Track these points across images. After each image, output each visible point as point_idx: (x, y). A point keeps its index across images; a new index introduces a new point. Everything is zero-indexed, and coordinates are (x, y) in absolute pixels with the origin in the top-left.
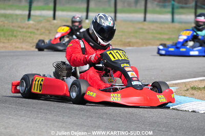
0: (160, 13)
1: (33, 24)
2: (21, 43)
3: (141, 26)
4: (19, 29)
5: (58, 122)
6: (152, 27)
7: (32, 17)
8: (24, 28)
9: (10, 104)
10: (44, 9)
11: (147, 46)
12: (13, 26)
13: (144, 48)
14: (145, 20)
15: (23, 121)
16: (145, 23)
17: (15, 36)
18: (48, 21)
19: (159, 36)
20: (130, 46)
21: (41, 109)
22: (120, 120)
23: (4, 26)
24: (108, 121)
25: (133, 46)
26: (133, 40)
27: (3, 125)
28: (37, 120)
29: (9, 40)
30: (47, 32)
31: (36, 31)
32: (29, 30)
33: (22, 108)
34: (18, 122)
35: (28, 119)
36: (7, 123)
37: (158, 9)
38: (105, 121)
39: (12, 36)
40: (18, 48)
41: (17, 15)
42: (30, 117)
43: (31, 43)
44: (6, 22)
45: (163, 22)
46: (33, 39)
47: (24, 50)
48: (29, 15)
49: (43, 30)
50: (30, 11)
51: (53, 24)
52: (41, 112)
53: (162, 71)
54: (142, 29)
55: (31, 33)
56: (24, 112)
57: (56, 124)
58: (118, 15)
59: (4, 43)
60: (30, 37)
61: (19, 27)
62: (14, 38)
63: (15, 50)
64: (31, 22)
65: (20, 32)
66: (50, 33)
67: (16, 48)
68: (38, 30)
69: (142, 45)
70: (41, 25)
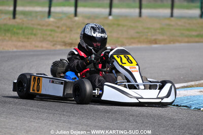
0: (188, 8)
1: (53, 22)
2: (41, 41)
3: (167, 22)
4: (39, 27)
5: (82, 125)
6: (179, 23)
7: (52, 14)
8: (43, 25)
9: (31, 107)
10: (64, 6)
11: (174, 43)
12: (33, 24)
13: (172, 45)
14: (172, 15)
15: (45, 124)
16: (172, 19)
17: (35, 35)
18: (69, 18)
19: (187, 33)
20: (156, 43)
21: (64, 111)
22: (147, 123)
23: (23, 24)
24: (135, 123)
25: (160, 44)
26: (160, 37)
27: (25, 129)
28: (59, 123)
29: (28, 38)
30: (68, 30)
31: (56, 29)
32: (49, 28)
33: (44, 110)
34: (40, 125)
35: (51, 122)
36: (29, 126)
37: (185, 4)
38: (131, 124)
39: (32, 34)
40: (38, 47)
41: (36, 12)
42: (52, 121)
43: (51, 42)
44: (25, 19)
45: (191, 18)
46: (53, 38)
47: (44, 49)
48: (49, 12)
49: (64, 28)
50: (50, 7)
51: (74, 22)
52: (63, 115)
53: (191, 70)
54: (169, 25)
55: (51, 30)
56: (46, 115)
57: (81, 127)
58: (144, 11)
59: (23, 41)
60: (50, 35)
61: (39, 25)
62: (33, 37)
63: (35, 49)
64: (51, 19)
65: (40, 30)
66: (71, 31)
67: (35, 47)
68: (58, 27)
69: (170, 42)
70: (62, 22)
